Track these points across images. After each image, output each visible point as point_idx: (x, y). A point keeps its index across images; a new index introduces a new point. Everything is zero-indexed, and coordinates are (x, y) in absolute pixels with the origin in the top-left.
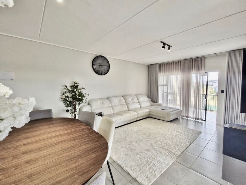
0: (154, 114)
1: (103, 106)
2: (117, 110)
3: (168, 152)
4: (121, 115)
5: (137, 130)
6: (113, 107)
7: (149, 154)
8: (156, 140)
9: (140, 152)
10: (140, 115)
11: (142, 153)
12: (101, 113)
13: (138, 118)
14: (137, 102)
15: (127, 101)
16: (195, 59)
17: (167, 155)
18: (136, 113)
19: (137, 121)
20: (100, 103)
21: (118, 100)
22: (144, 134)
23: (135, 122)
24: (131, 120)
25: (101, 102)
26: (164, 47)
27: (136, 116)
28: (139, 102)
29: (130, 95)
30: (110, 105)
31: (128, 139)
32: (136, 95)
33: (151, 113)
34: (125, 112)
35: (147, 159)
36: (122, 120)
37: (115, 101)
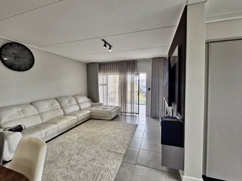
0: (96, 115)
1: (23, 116)
2: (47, 117)
3: (114, 154)
4: (55, 123)
5: (77, 137)
6: (41, 115)
7: (94, 165)
8: (100, 144)
9: (83, 166)
10: (80, 119)
11: (86, 166)
12: (20, 126)
13: (77, 122)
14: (75, 104)
15: (63, 104)
16: (130, 62)
17: (114, 159)
18: (76, 117)
19: (76, 126)
20: (18, 112)
21: (50, 104)
22: (87, 140)
23: (75, 128)
24: (69, 127)
25: (20, 109)
26: (105, 46)
27: (76, 121)
28: (78, 104)
29: (67, 97)
30: (37, 113)
31: (66, 153)
32: (74, 96)
33: (92, 114)
34: (60, 118)
35: (93, 173)
36: (56, 130)
37: (45, 107)
